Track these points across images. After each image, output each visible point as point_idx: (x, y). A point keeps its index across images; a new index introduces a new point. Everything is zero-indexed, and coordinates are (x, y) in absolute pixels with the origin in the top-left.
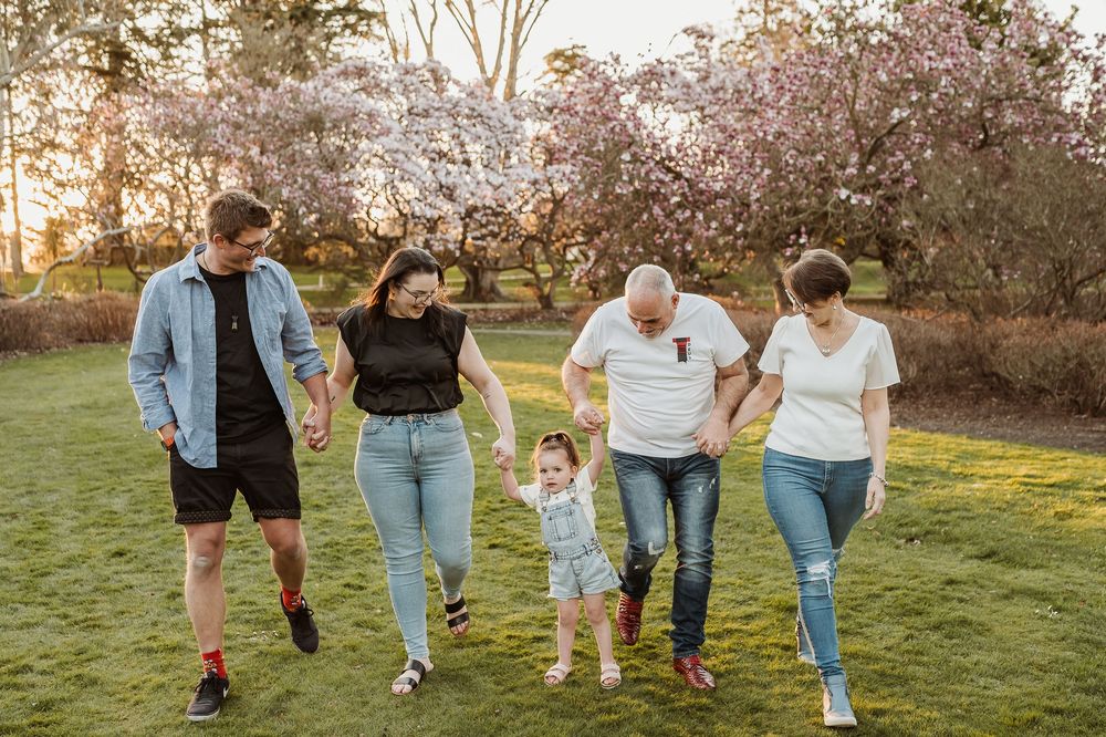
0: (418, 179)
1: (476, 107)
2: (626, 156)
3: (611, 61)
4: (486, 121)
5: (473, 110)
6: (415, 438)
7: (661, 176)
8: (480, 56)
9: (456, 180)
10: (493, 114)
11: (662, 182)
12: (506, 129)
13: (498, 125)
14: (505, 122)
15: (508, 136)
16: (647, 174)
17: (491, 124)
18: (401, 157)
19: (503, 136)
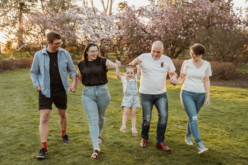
0: (91, 33)
1: (104, 17)
2: (135, 29)
3: (132, 7)
4: (106, 20)
5: (103, 18)
6: (96, 92)
7: (143, 33)
8: (103, 4)
9: (99, 33)
10: (107, 19)
11: (143, 34)
12: (110, 22)
13: (108, 21)
14: (110, 20)
15: (110, 23)
16: (140, 32)
17: (107, 21)
18: (87, 28)
19: (109, 23)
